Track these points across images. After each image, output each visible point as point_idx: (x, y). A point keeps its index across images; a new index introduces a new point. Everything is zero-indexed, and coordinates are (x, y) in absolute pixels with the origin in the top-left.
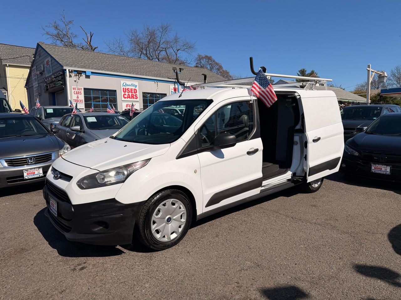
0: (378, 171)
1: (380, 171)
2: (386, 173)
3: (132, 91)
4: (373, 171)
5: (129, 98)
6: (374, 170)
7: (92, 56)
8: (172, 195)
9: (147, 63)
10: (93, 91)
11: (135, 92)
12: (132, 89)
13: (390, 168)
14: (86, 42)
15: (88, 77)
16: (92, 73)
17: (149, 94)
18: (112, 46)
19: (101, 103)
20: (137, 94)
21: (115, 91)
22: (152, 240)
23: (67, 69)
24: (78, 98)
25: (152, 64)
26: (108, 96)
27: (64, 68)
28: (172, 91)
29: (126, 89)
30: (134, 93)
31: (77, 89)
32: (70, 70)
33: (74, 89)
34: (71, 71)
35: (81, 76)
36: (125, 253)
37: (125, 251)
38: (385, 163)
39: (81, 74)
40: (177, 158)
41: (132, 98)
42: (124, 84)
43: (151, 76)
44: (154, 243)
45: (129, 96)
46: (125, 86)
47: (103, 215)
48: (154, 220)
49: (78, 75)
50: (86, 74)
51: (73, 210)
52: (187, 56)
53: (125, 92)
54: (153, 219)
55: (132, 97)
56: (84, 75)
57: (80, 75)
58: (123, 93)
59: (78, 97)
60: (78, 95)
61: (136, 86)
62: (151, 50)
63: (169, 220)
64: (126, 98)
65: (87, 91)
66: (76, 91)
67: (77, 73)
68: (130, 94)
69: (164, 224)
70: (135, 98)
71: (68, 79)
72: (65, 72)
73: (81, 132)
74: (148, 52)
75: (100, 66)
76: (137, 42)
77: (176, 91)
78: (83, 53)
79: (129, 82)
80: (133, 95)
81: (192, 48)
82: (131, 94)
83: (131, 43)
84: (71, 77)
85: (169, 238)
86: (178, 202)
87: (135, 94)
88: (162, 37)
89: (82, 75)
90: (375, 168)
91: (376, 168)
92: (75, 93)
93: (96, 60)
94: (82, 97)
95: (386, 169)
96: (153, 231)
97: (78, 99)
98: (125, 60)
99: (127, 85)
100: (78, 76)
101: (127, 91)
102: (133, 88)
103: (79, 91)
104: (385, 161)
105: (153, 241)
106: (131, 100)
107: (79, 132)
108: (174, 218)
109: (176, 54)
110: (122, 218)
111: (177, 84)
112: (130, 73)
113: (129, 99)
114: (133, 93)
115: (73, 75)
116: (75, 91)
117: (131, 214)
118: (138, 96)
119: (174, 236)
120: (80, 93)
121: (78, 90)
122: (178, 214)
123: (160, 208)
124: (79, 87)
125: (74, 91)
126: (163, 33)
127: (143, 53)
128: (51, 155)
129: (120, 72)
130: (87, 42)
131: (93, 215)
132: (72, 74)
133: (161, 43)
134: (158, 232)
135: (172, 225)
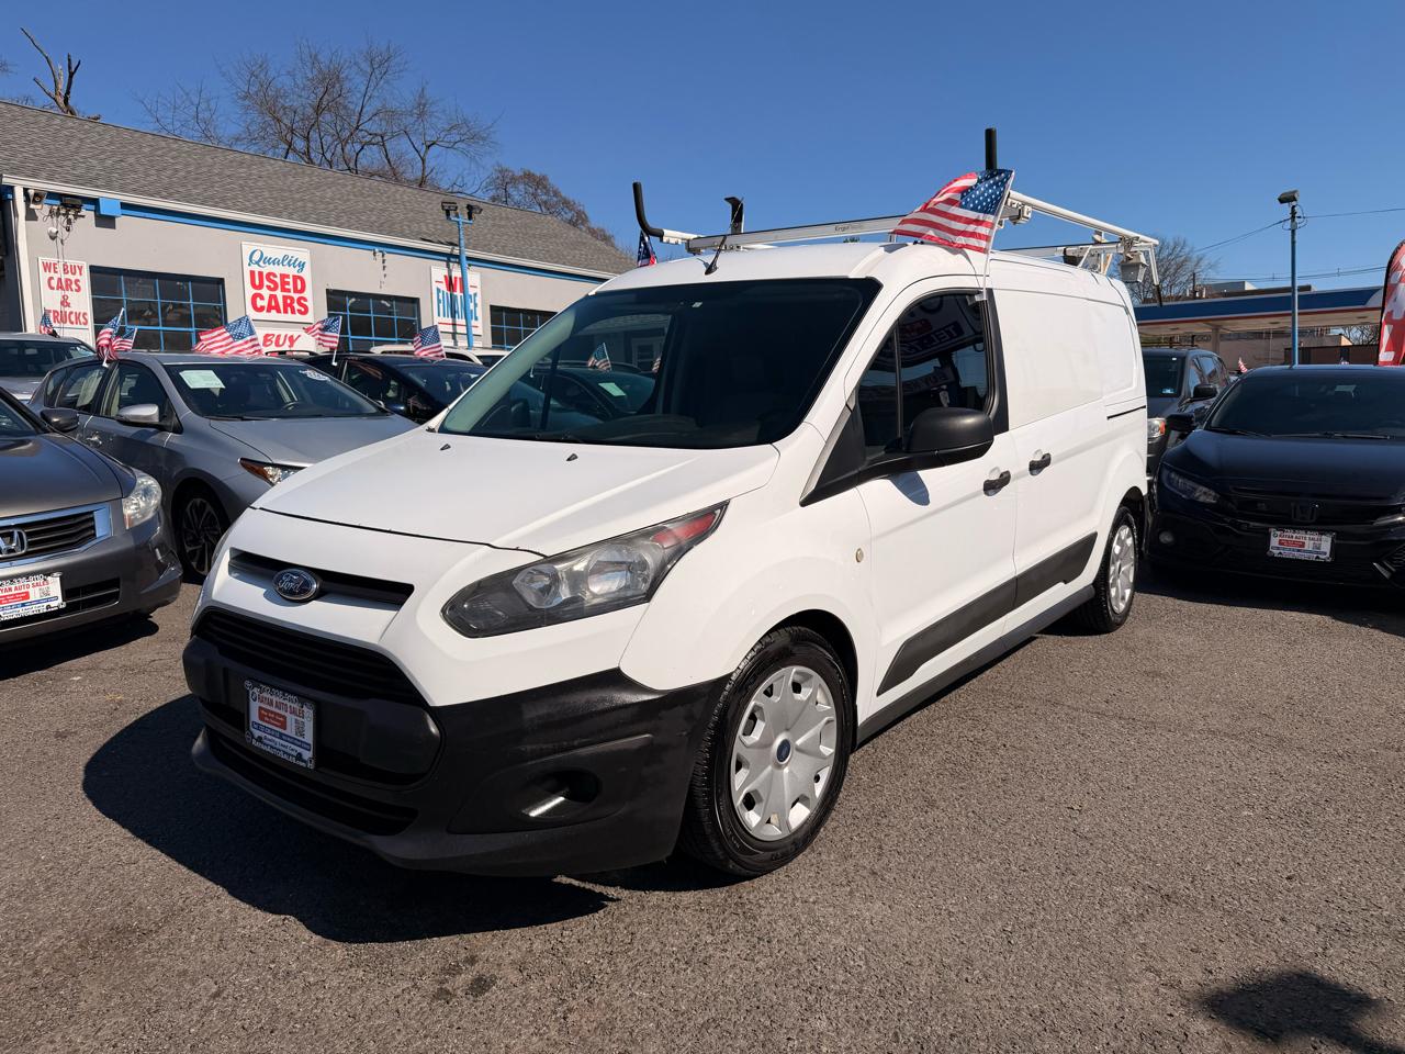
0: (1288, 553)
1: (1299, 551)
2: (1317, 557)
3: (288, 283)
4: (1276, 552)
5: (274, 312)
6: (1278, 548)
7: (111, 143)
8: (795, 650)
9: (333, 183)
10: (128, 278)
11: (299, 287)
12: (288, 276)
13: (1330, 539)
14: (49, 95)
15: (106, 221)
16: (125, 206)
17: (350, 298)
18: (170, 114)
19: (161, 328)
20: (307, 294)
21: (221, 281)
22: (736, 838)
23: (19, 185)
24: (68, 305)
25: (354, 186)
26: (191, 302)
27: (6, 181)
28: (438, 290)
29: (261, 274)
30: (296, 291)
31: (60, 268)
32: (31, 192)
33: (47, 267)
34: (36, 195)
35: (76, 216)
36: (618, 900)
37: (611, 892)
38: (1314, 524)
39: (77, 208)
40: (804, 503)
41: (286, 312)
42: (256, 257)
43: (357, 229)
44: (744, 850)
45: (276, 301)
46: (257, 263)
47: (576, 743)
48: (741, 753)
49: (63, 211)
50: (97, 211)
51: (433, 729)
52: (465, 170)
53: (261, 286)
54: (737, 749)
55: (288, 306)
56: (88, 214)
57: (72, 212)
58: (250, 291)
59: (65, 303)
60: (67, 293)
61: (302, 265)
62: (328, 140)
63: (784, 753)
64: (261, 309)
65: (103, 278)
66: (56, 276)
67: (58, 203)
68: (279, 294)
69: (770, 768)
70: (299, 311)
71: (21, 226)
72: (10, 196)
73: (161, 428)
74: (312, 144)
75: (151, 183)
76: (269, 105)
77: (454, 290)
78: (72, 128)
79: (274, 248)
80: (292, 299)
81: (484, 139)
82: (285, 295)
83: (247, 108)
84: (35, 218)
85: (784, 823)
86: (811, 676)
87: (296, 296)
88: (369, 94)
89: (83, 212)
90: (1280, 543)
91: (1286, 543)
92: (54, 283)
93: (131, 160)
94: (82, 301)
95: (1317, 546)
96: (738, 802)
97: (68, 310)
98: (249, 167)
99: (269, 261)
100: (66, 215)
101: (266, 283)
102: (292, 271)
103: (69, 276)
104: (1312, 518)
105: (738, 841)
106: (282, 317)
107: (152, 430)
108: (799, 742)
109: (423, 160)
110: (650, 752)
111: (459, 263)
112: (278, 215)
113: (274, 315)
114: (289, 291)
115: (42, 210)
116: (51, 278)
117: (684, 733)
118: (309, 304)
119: (799, 815)
120: (74, 286)
121: (65, 270)
122: (813, 726)
123: (758, 703)
124: (70, 262)
125: (48, 275)
126: (373, 78)
127: (295, 150)
128: (92, 519)
129: (238, 210)
130: (53, 94)
131: (534, 747)
132: (39, 207)
133: (365, 118)
134: (750, 802)
135: (792, 774)
